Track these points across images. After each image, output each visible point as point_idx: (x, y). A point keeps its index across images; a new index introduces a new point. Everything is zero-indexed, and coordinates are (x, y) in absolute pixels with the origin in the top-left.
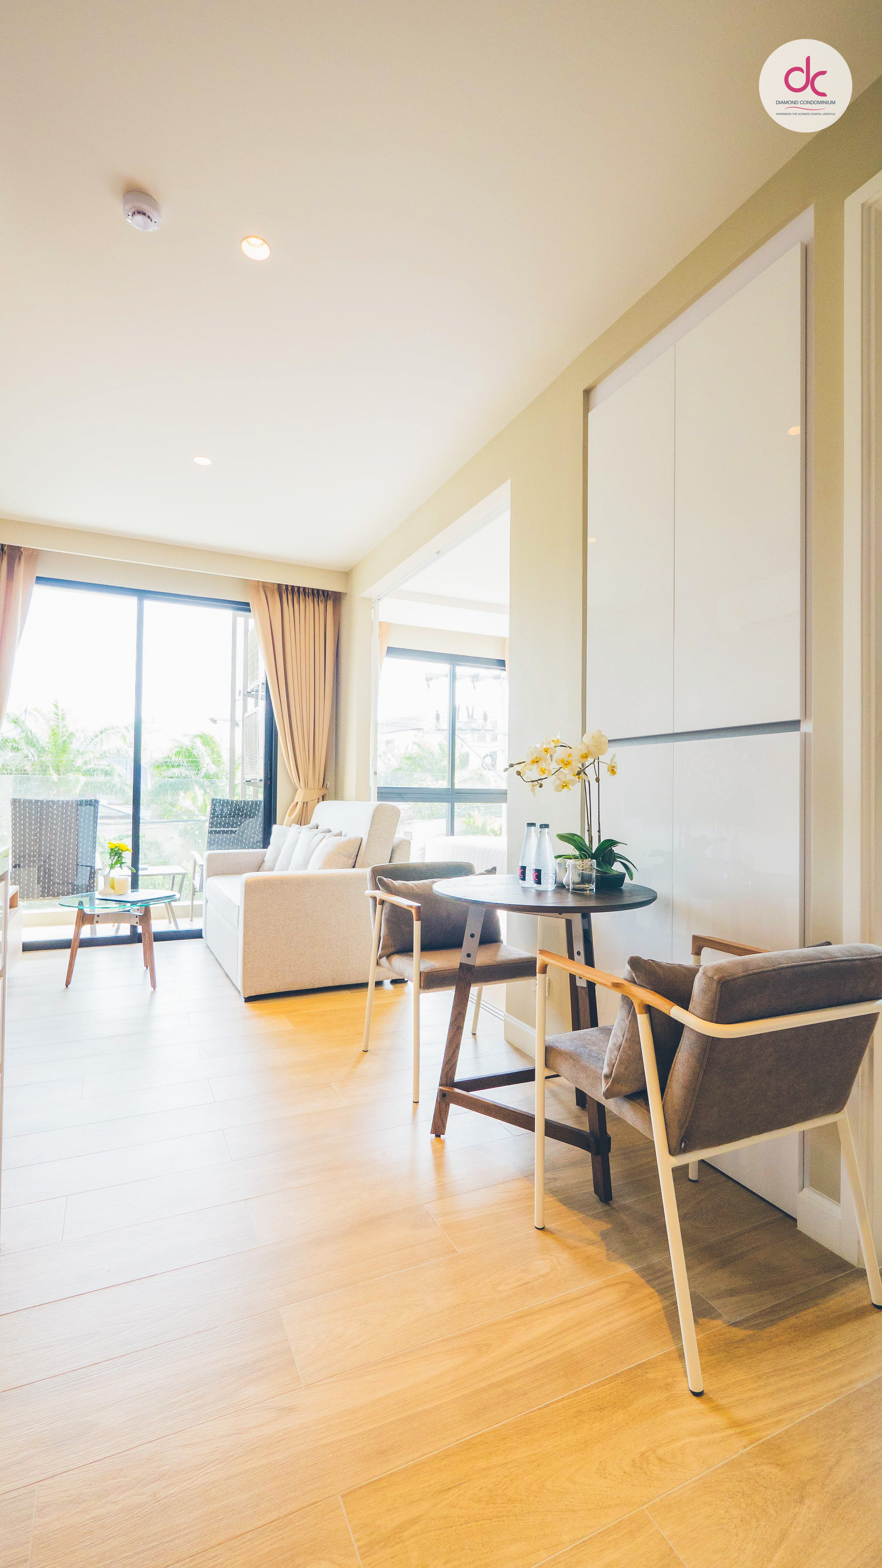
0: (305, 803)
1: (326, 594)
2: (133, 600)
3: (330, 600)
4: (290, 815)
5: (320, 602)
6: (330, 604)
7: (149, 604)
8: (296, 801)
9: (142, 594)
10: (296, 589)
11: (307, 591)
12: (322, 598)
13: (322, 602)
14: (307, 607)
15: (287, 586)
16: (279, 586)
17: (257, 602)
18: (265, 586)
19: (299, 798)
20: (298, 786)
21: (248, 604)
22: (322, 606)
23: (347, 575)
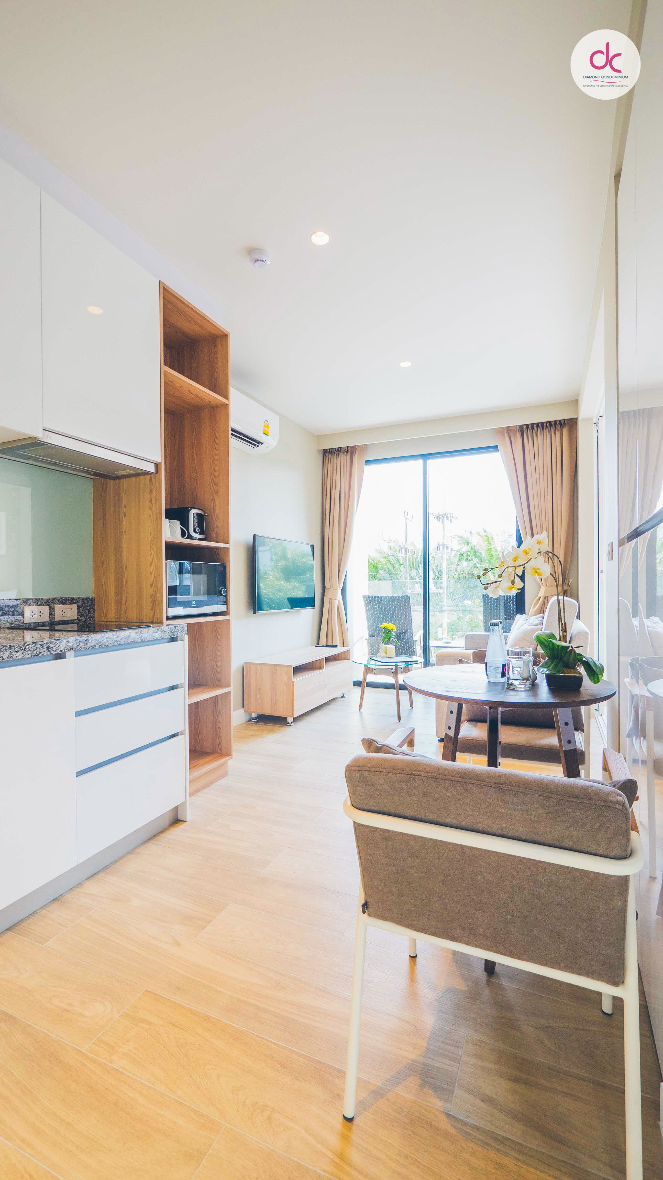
0: (547, 598)
1: (563, 423)
2: (420, 462)
3: (566, 427)
4: (534, 608)
5: (556, 431)
6: (565, 431)
7: (431, 462)
8: (539, 596)
9: (425, 456)
10: (535, 426)
11: (545, 424)
12: (558, 427)
13: (558, 430)
14: (544, 439)
15: (527, 425)
16: (521, 427)
17: (504, 444)
18: (508, 429)
19: (542, 594)
20: (541, 584)
21: (497, 447)
22: (558, 434)
23: (575, 403)
